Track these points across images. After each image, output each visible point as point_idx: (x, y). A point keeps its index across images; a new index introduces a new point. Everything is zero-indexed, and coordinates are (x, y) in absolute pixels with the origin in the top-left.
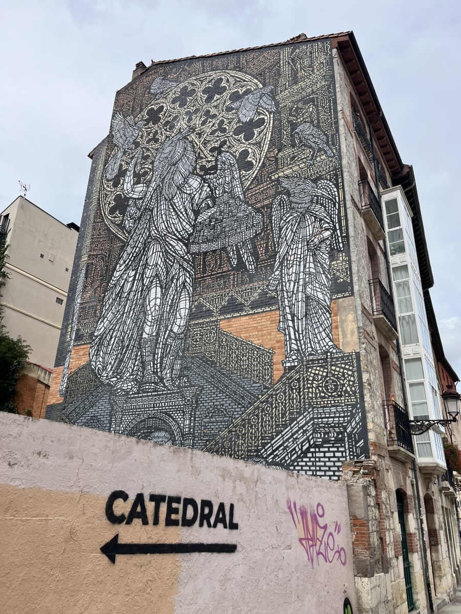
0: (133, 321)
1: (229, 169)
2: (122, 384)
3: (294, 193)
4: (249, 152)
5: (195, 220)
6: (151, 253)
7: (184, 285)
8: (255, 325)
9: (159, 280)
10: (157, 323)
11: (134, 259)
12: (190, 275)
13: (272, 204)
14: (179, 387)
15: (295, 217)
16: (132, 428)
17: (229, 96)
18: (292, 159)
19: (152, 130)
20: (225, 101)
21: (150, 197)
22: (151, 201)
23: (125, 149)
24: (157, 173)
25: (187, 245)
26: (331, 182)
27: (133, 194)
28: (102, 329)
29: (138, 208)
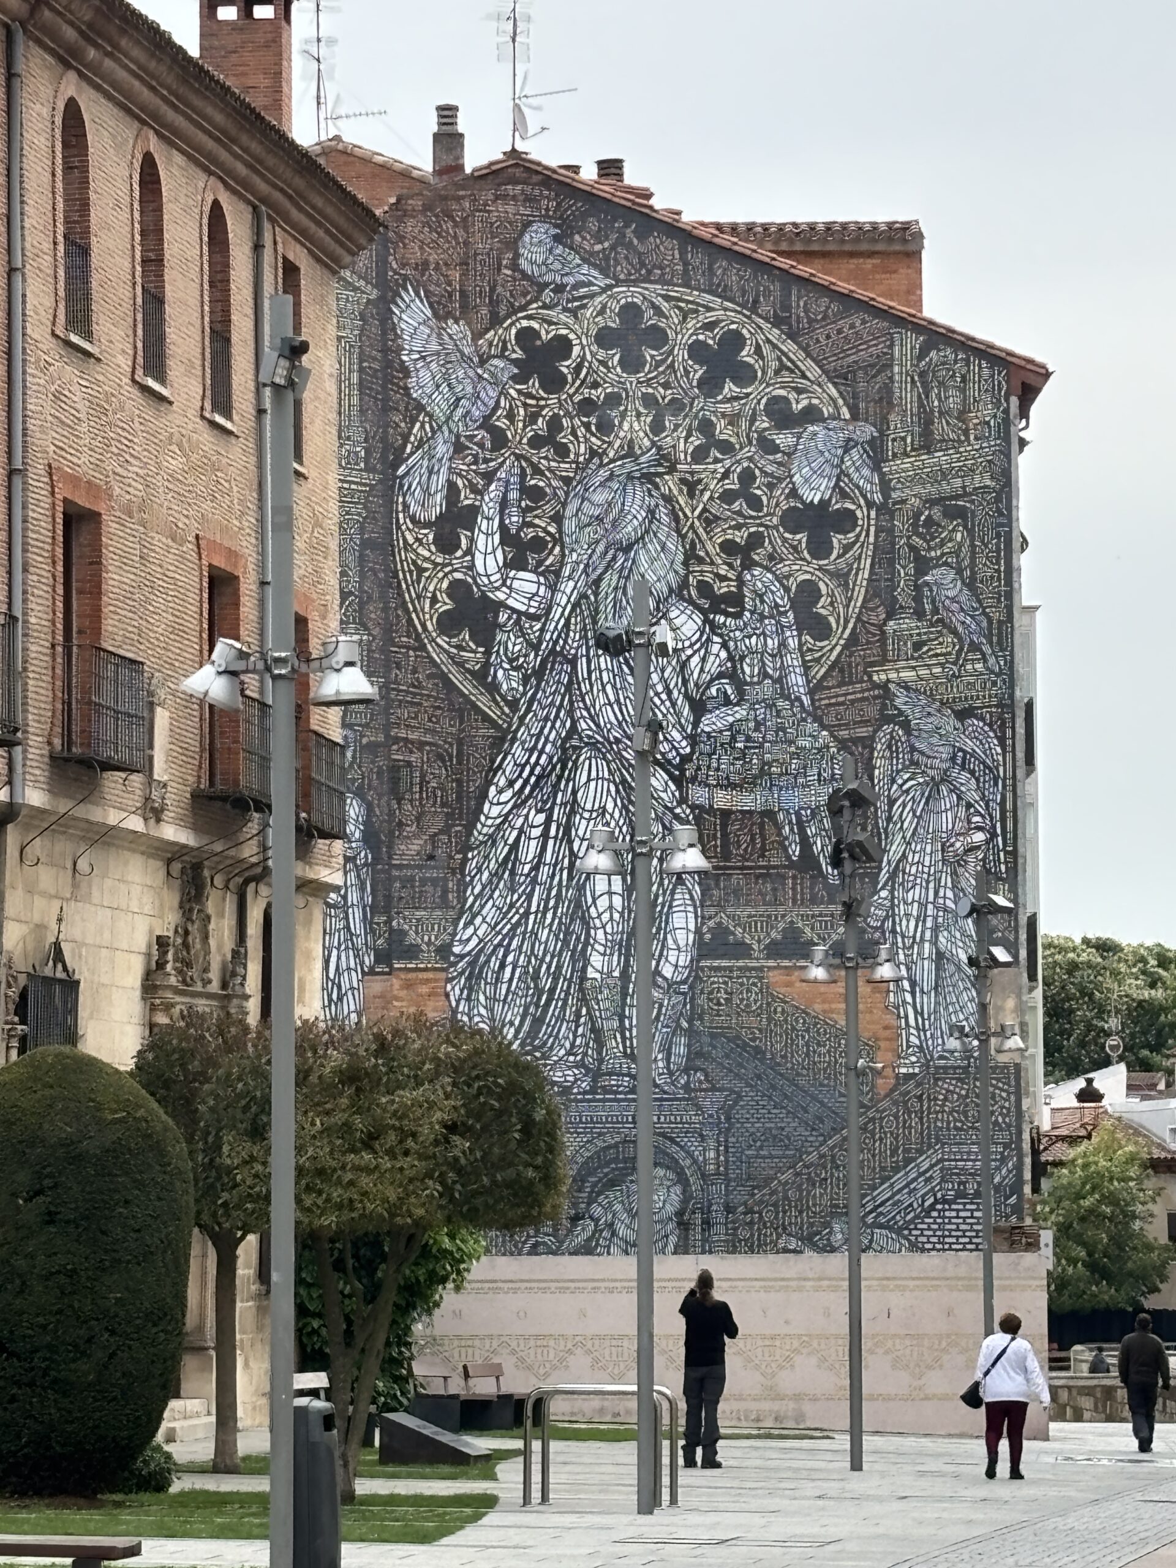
0: (557, 937)
1: (774, 619)
2: (550, 1070)
3: (920, 730)
4: (819, 590)
5: (696, 724)
6: (584, 779)
8: (840, 990)
10: (620, 950)
11: (537, 782)
13: (872, 738)
14: (686, 1087)
15: (920, 784)
16: (588, 1158)
17: (764, 401)
18: (917, 646)
19: (543, 408)
20: (754, 415)
21: (562, 621)
22: (567, 635)
23: (458, 436)
24: (575, 555)
25: (678, 781)
26: (992, 729)
27: (509, 596)
28: (474, 941)
29: (529, 643)
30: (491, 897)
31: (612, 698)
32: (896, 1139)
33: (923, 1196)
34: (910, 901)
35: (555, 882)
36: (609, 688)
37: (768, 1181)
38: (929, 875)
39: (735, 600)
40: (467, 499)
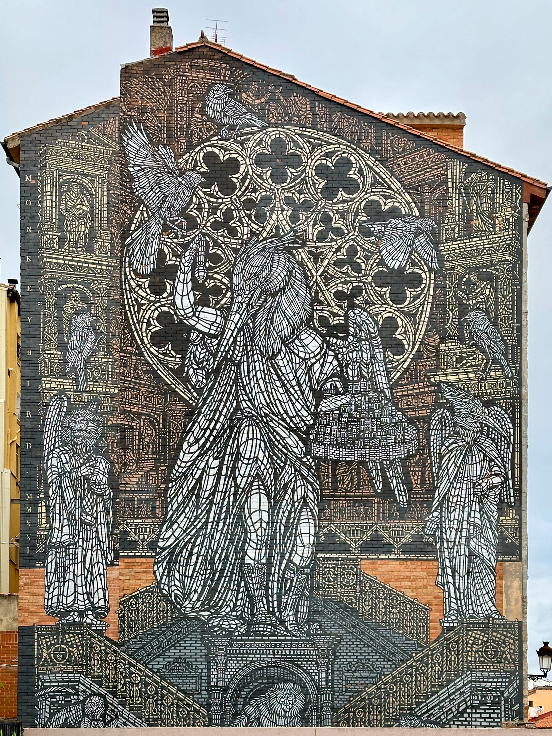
0: (226, 537)
1: (368, 341)
2: (220, 621)
3: (460, 412)
4: (397, 323)
5: (317, 406)
6: (244, 439)
7: (305, 501)
8: (407, 574)
9: (263, 485)
10: (266, 546)
13: (430, 417)
14: (308, 633)
15: (460, 446)
16: (244, 676)
17: (363, 203)
18: (460, 360)
19: (221, 204)
20: (357, 212)
21: (232, 339)
22: (235, 349)
23: (165, 221)
24: (240, 298)
25: (305, 441)
26: (506, 413)
27: (198, 322)
28: (172, 539)
29: (210, 353)
30: (184, 511)
31: (263, 389)
32: (442, 667)
33: (459, 704)
34: (452, 519)
35: (225, 503)
36: (261, 382)
37: (359, 692)
38: (464, 503)
39: (344, 329)
40: (171, 261)
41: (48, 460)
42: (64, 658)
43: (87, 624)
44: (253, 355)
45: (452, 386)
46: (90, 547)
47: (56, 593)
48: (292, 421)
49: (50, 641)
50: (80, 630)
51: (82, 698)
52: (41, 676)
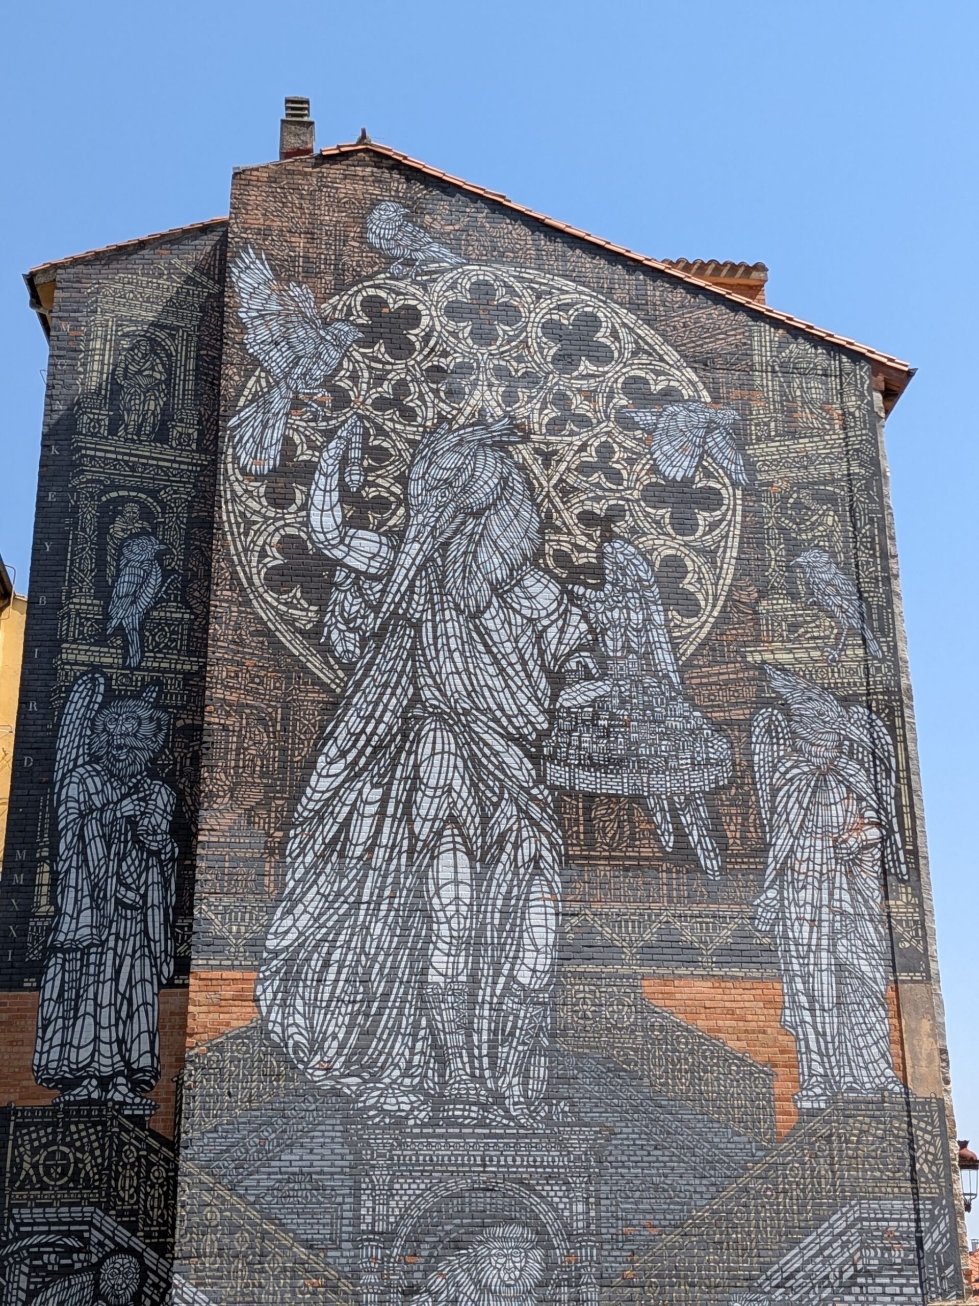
0: (392, 931)
1: (638, 592)
2: (380, 1096)
3: (800, 715)
4: (685, 566)
5: (554, 697)
6: (428, 751)
7: (537, 867)
8: (728, 1004)
9: (461, 835)
10: (467, 949)
11: (374, 752)
12: (551, 843)
13: (749, 722)
14: (548, 1121)
15: (804, 773)
16: (426, 1211)
17: (621, 380)
18: (792, 628)
19: (389, 372)
20: (612, 392)
21: (406, 582)
22: (411, 599)
23: (296, 393)
24: (420, 517)
25: (535, 759)
26: (879, 717)
27: (348, 554)
28: (292, 936)
29: (369, 605)
30: (315, 882)
31: (460, 666)
32: (803, 1191)
33: (841, 1266)
34: (801, 903)
35: (392, 868)
36: (456, 655)
37: (650, 1243)
38: (821, 874)
39: (596, 572)
40: (304, 455)
41: (61, 788)
42: (64, 1174)
43: (115, 1103)
44: (443, 610)
45: (783, 670)
46: (130, 951)
47: (57, 1040)
48: (510, 722)
49: (39, 1138)
50: (100, 1115)
51: (94, 1259)
52: (15, 1211)
